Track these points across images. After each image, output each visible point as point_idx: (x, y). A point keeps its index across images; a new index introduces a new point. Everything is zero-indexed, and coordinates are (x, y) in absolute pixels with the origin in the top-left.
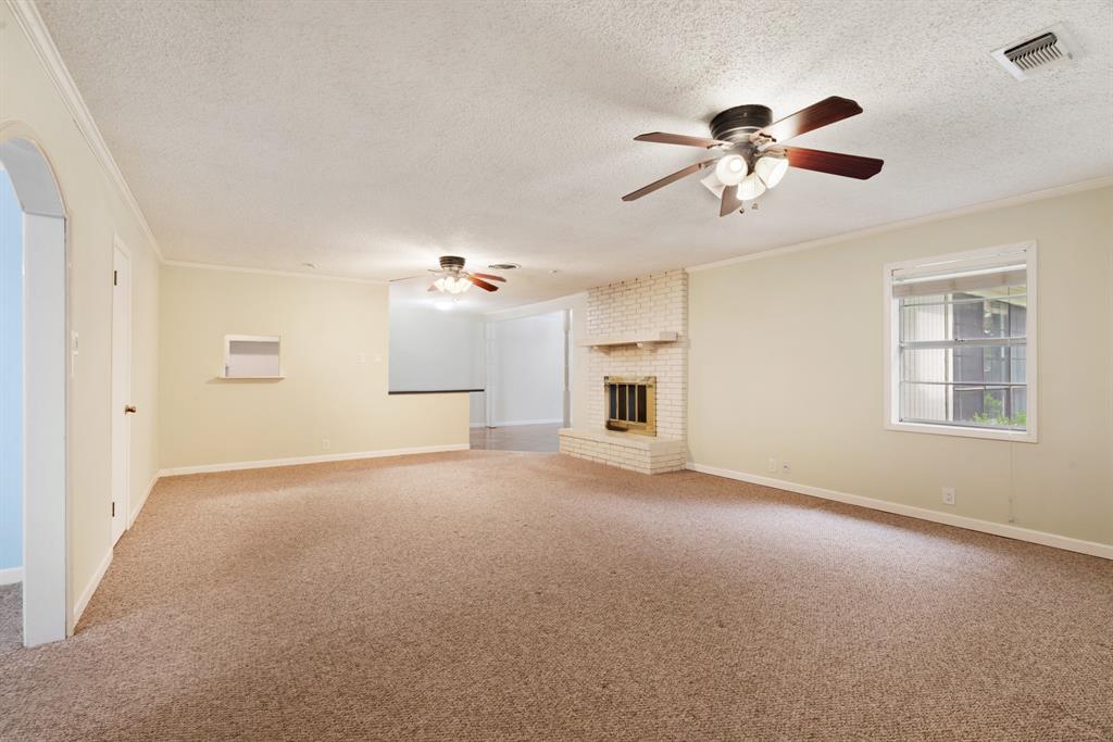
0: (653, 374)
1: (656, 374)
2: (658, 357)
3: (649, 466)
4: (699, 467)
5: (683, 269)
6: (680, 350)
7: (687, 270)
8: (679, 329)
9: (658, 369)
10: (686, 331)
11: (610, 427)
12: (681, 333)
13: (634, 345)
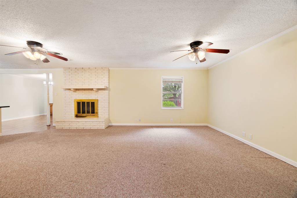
0: (96, 99)
1: (98, 99)
2: (99, 93)
3: (104, 126)
4: (114, 124)
5: (109, 68)
6: (108, 92)
7: (110, 69)
8: (107, 86)
9: (99, 97)
10: (109, 86)
11: (77, 116)
12: (108, 87)
13: (92, 89)
